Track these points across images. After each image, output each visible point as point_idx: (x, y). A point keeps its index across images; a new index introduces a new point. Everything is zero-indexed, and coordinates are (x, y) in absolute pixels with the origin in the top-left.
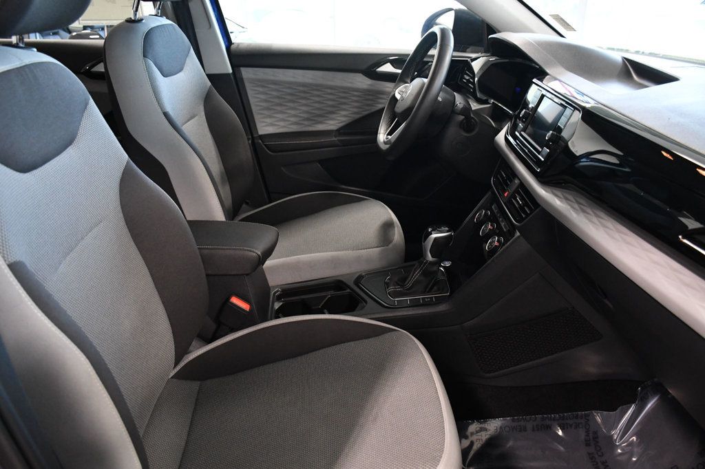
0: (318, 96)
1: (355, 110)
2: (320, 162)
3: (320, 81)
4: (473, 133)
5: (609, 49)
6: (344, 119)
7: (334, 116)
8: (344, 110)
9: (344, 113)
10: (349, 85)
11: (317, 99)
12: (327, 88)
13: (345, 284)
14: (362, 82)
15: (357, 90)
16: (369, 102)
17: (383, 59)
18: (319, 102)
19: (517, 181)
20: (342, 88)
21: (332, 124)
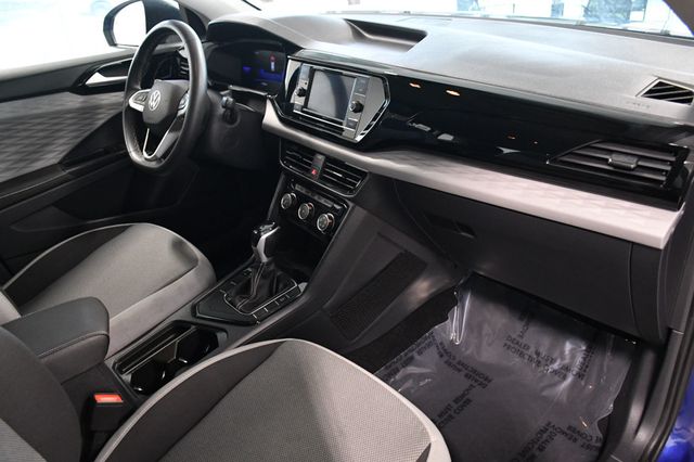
0: (25, 130)
1: (74, 134)
2: (56, 204)
3: (22, 112)
4: (236, 124)
5: (329, 13)
6: (61, 148)
7: (50, 148)
8: (62, 137)
9: (62, 141)
10: (59, 108)
11: (25, 134)
12: (34, 118)
13: (185, 322)
14: (72, 101)
15: (69, 111)
16: (87, 121)
17: (89, 68)
18: (28, 137)
19: (320, 157)
20: (53, 113)
21: (52, 157)
